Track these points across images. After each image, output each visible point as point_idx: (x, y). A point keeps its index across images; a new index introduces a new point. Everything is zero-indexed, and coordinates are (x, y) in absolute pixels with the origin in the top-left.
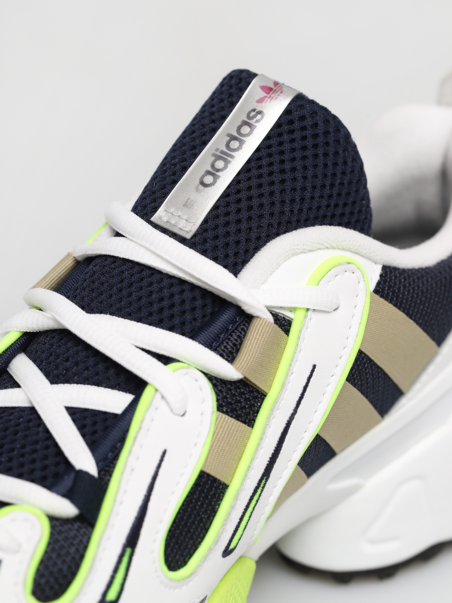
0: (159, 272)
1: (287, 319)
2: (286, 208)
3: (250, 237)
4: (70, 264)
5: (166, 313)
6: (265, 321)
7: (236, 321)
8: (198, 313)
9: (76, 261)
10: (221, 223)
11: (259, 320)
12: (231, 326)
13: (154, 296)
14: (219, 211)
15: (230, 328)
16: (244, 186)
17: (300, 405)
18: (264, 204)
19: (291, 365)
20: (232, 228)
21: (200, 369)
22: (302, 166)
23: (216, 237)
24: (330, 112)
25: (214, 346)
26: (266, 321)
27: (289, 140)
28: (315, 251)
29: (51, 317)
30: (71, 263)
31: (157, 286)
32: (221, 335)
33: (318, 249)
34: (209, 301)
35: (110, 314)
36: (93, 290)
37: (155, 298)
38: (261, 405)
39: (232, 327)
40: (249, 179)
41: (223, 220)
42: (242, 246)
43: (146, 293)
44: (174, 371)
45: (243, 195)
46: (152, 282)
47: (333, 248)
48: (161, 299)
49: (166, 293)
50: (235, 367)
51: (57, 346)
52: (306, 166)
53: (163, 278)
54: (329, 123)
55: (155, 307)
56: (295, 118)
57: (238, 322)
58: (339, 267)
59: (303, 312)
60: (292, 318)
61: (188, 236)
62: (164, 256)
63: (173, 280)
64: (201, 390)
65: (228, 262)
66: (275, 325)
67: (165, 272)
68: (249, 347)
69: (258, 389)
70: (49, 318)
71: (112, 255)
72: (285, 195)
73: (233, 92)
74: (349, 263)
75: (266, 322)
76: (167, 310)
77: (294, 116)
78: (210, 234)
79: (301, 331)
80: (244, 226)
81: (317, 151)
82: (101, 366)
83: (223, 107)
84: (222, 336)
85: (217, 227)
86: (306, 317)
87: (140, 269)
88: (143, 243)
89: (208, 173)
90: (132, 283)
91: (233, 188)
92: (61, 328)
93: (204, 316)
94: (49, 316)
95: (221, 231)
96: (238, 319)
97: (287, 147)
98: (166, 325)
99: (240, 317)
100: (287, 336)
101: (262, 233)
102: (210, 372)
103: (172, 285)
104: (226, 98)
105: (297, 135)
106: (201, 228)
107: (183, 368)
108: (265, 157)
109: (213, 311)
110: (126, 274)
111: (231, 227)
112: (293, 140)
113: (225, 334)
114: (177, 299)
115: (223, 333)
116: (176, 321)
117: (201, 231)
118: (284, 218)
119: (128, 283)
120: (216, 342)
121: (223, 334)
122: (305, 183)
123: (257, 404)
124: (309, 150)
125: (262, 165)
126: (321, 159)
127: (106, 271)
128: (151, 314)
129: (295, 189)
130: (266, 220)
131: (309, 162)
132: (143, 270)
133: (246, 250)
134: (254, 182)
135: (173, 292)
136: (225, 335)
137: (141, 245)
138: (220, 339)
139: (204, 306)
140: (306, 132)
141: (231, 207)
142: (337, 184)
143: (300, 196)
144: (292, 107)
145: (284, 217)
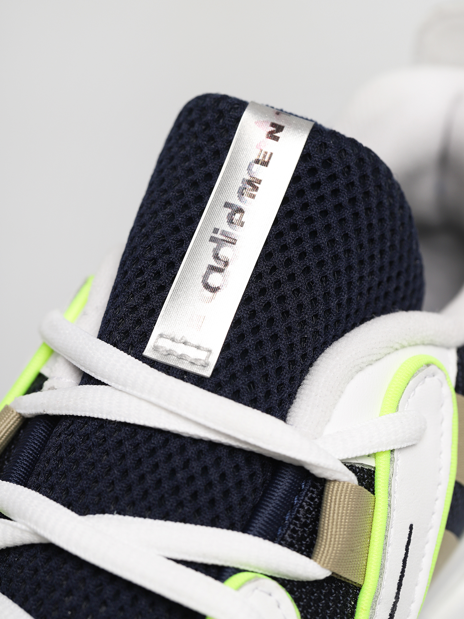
0: (177, 436)
1: (366, 469)
2: (332, 302)
3: (294, 358)
4: (13, 424)
5: (203, 499)
6: (346, 485)
7: (302, 490)
8: (247, 489)
9: (21, 418)
10: (250, 346)
11: (337, 484)
12: (296, 499)
13: (179, 475)
14: (244, 327)
15: (296, 502)
16: (269, 282)
17: (402, 587)
18: (303, 304)
19: (386, 537)
20: (269, 350)
21: (269, 574)
22: (341, 235)
23: (249, 368)
24: (361, 145)
25: (280, 534)
26: (348, 484)
27: (315, 198)
28: (383, 357)
29: (28, 529)
30: (15, 422)
31: (179, 459)
32: (285, 515)
33: (386, 355)
34: (257, 467)
35: (119, 513)
36: (80, 475)
37: (182, 478)
38: (356, 602)
39: (298, 500)
40: (274, 269)
41: (252, 340)
42: (286, 373)
43: (166, 472)
44: (239, 588)
45: (272, 297)
46: (171, 454)
47: (403, 347)
48: (192, 478)
49: (196, 467)
50: (319, 563)
51: (45, 572)
52: (347, 234)
53: (184, 444)
54: (364, 163)
55: (185, 494)
56: (318, 165)
57: (304, 490)
58: (420, 374)
59: (388, 456)
60: (374, 466)
61: (207, 373)
62: (184, 413)
63: (201, 445)
64: (279, 607)
65: (272, 403)
66: (360, 487)
67: (187, 435)
68: (332, 528)
69: (347, 581)
70: (22, 531)
71: (96, 416)
72: (329, 284)
73: (214, 134)
74: (428, 365)
75: (348, 486)
76: (204, 493)
77: (316, 160)
78: (238, 366)
79: (390, 484)
80: (283, 344)
81: (357, 207)
82: (124, 597)
83: (204, 160)
84: (287, 517)
85: (245, 352)
86: (392, 461)
87: (147, 434)
88: (145, 396)
89: (212, 269)
90: (140, 459)
91: (254, 287)
92: (43, 542)
93: (255, 490)
94: (24, 527)
95: (254, 357)
96: (303, 486)
97: (314, 210)
98: (206, 517)
99: (306, 482)
100: (373, 495)
101: (308, 347)
102: (284, 576)
103: (200, 452)
104: (206, 145)
105: (326, 190)
106: (223, 358)
107: (249, 581)
108: (288, 230)
109: (264, 479)
110: (127, 446)
111: (267, 349)
112: (321, 199)
113: (292, 512)
114: (214, 475)
115: (287, 512)
116: (219, 507)
117: (224, 361)
118: (332, 318)
119: (133, 460)
120: (280, 528)
121: (288, 514)
122: (350, 259)
123: (351, 604)
124: (346, 209)
125: (286, 244)
126: (363, 219)
127: (93, 444)
128: (181, 504)
129: (339, 272)
130: (310, 327)
131: (349, 227)
132: (151, 436)
133: (291, 378)
134: (282, 274)
135: (205, 464)
136: (291, 515)
137: (140, 398)
138: (286, 522)
139: (252, 475)
140: (337, 183)
141: (259, 318)
142: (387, 249)
143: (346, 280)
144: (310, 148)
145: (331, 316)
